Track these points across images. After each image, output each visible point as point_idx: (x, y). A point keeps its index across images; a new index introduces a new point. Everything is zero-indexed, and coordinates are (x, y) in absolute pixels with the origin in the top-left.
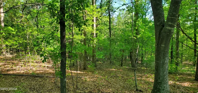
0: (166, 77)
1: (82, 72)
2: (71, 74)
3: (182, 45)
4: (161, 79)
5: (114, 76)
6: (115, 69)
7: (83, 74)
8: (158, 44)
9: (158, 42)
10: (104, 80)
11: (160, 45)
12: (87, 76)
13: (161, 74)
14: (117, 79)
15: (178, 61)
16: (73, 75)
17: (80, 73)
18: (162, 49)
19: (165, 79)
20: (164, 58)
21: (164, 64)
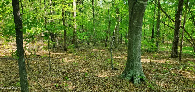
0: (138, 54)
1: (62, 54)
2: (48, 56)
3: (164, 26)
4: (133, 56)
5: (94, 56)
6: (97, 49)
7: (62, 55)
8: (130, 20)
9: (131, 18)
10: (82, 60)
11: (133, 21)
12: (65, 57)
13: (133, 52)
14: (96, 59)
15: (158, 40)
16: (51, 56)
17: (59, 55)
18: (135, 25)
19: (138, 57)
20: (136, 35)
21: (136, 41)
